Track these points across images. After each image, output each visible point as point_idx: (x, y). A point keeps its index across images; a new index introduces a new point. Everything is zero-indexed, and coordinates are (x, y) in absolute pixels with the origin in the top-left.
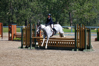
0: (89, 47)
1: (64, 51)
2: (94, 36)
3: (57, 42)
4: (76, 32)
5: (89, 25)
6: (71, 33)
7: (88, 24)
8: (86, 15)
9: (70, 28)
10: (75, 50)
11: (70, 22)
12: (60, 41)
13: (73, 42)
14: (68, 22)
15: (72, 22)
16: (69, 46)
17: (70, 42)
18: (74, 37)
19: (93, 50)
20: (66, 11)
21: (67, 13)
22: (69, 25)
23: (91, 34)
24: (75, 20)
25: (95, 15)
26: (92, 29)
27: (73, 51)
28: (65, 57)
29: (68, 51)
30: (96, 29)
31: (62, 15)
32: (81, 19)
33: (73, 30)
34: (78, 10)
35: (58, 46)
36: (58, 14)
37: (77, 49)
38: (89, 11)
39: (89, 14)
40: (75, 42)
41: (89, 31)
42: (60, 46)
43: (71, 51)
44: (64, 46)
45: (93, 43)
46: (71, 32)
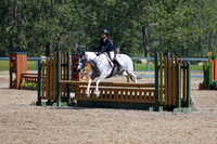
0: (186, 104)
1: (132, 111)
2: (196, 79)
3: (116, 91)
4: (157, 69)
5: (187, 55)
6: (148, 73)
7: (184, 53)
8: (180, 34)
9: (144, 61)
10: (156, 110)
11: (144, 48)
12: (122, 91)
13: (150, 91)
14: (139, 49)
15: (148, 48)
16: (142, 101)
17: (145, 91)
18: (153, 81)
19: (194, 109)
20: (136, 24)
21: (137, 28)
22: (143, 55)
23: (191, 74)
24: (156, 43)
25: (198, 32)
26: (193, 63)
27: (151, 112)
28: (133, 124)
29: (140, 112)
30: (200, 64)
31: (127, 33)
32: (169, 41)
33: (152, 65)
34: (163, 21)
35: (118, 100)
36: (118, 30)
37: (161, 108)
38: (186, 25)
39: (186, 31)
40: (156, 92)
41: (186, 68)
42: (123, 100)
43: (146, 112)
44: (132, 100)
45: (196, 95)
46: (146, 69)
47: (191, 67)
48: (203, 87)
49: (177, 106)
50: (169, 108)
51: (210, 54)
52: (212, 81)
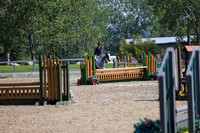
0: (66, 98)
1: (21, 106)
2: (75, 76)
3: (7, 90)
4: (41, 69)
5: (67, 57)
6: (34, 73)
7: (65, 54)
8: (61, 38)
9: (31, 63)
10: (41, 104)
11: (30, 53)
12: (12, 90)
13: (36, 89)
14: (27, 53)
15: (34, 52)
16: (29, 97)
17: (32, 89)
18: (38, 80)
19: (73, 102)
20: (23, 32)
21: (24, 35)
22: (30, 58)
23: (70, 72)
24: (40, 48)
25: (76, 36)
26: (71, 63)
27: (37, 107)
28: (22, 118)
29: (28, 107)
30: (78, 63)
31: (15, 40)
32: (51, 45)
33: (37, 66)
34: (46, 29)
35: (9, 97)
36: (8, 38)
37: (45, 102)
38: (65, 31)
39: (65, 36)
40: (41, 89)
41: (65, 68)
42: (13, 97)
43: (33, 107)
44: (21, 97)
45: (74, 90)
46: (33, 70)
47: (70, 66)
48: (81, 83)
49: (59, 100)
50: (52, 102)
51: (86, 54)
52: (88, 77)
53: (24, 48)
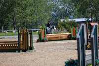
0: (31, 48)
1: (9, 53)
2: (35, 38)
4: (19, 34)
7: (31, 27)
8: (28, 19)
9: (14, 31)
10: (19, 52)
11: (13, 26)
12: (4, 44)
13: (16, 44)
15: (15, 26)
16: (13, 48)
17: (14, 44)
18: (18, 40)
19: (35, 51)
20: (10, 16)
21: (11, 18)
23: (33, 36)
24: (19, 24)
25: (36, 18)
26: (34, 31)
27: (17, 53)
28: (9, 59)
29: (12, 53)
30: (37, 31)
31: (6, 20)
32: (24, 22)
34: (21, 14)
35: (3, 48)
37: (21, 51)
38: (31, 15)
39: (31, 18)
40: (19, 44)
41: (31, 34)
42: (5, 48)
43: (15, 53)
44: (9, 48)
45: (35, 45)
46: (15, 35)
47: (33, 33)
48: (39, 41)
49: (28, 50)
50: (25, 51)
51: (41, 27)
52: (42, 38)
53: (10, 24)
